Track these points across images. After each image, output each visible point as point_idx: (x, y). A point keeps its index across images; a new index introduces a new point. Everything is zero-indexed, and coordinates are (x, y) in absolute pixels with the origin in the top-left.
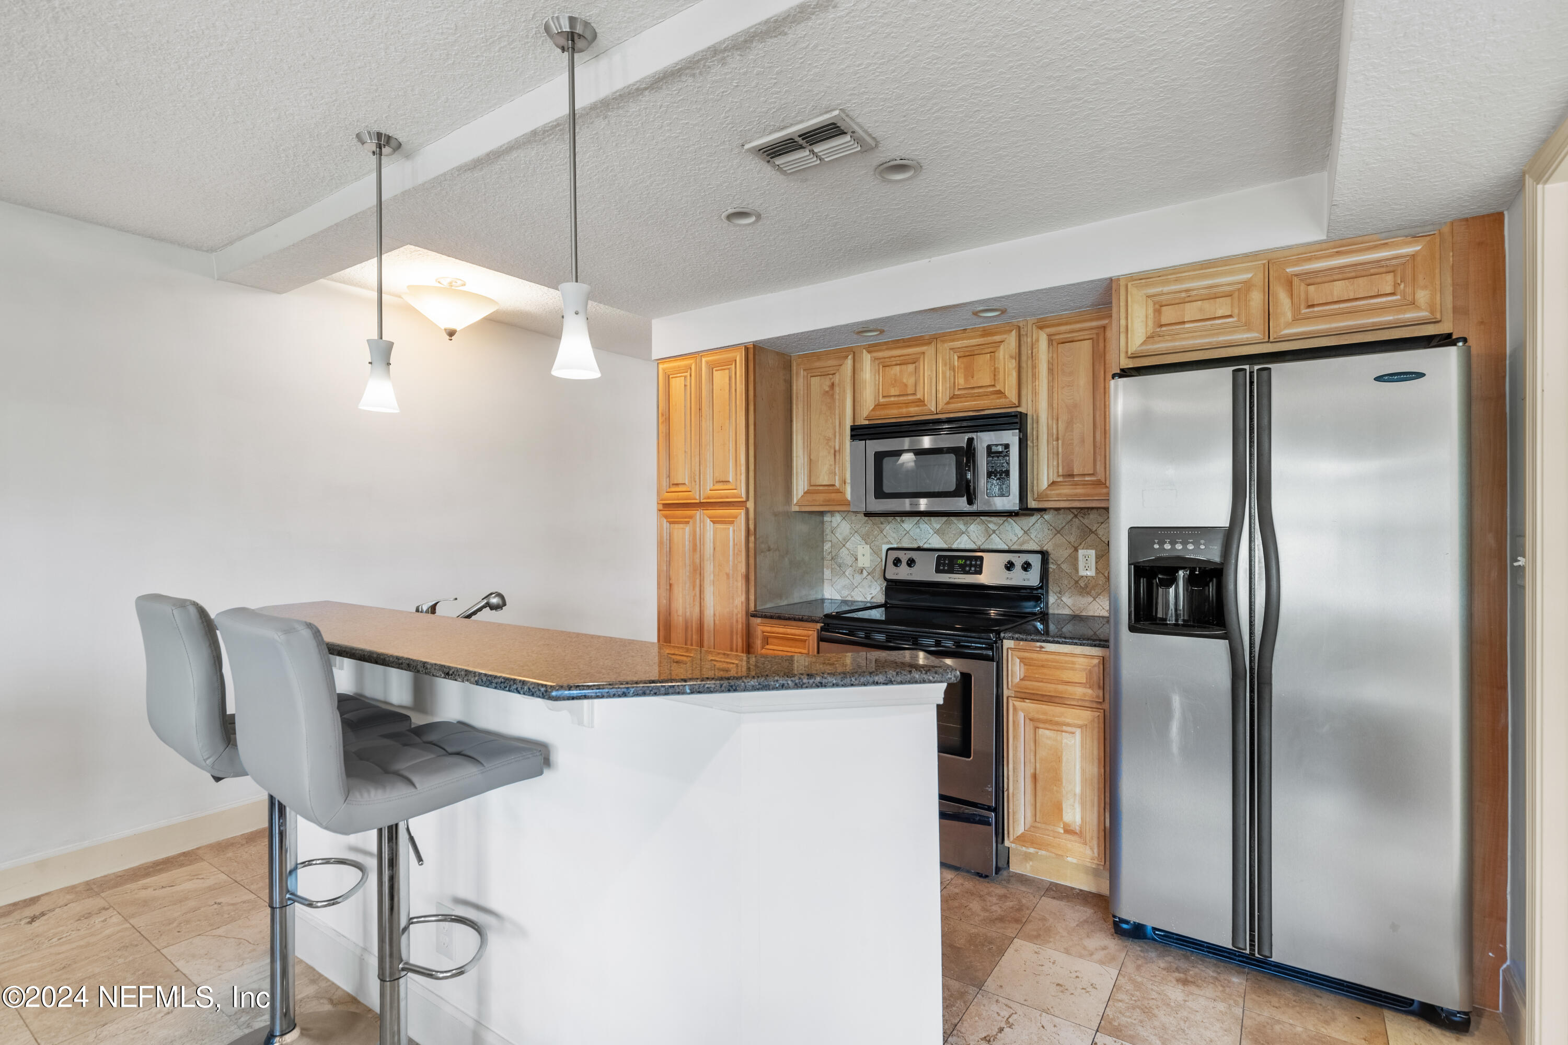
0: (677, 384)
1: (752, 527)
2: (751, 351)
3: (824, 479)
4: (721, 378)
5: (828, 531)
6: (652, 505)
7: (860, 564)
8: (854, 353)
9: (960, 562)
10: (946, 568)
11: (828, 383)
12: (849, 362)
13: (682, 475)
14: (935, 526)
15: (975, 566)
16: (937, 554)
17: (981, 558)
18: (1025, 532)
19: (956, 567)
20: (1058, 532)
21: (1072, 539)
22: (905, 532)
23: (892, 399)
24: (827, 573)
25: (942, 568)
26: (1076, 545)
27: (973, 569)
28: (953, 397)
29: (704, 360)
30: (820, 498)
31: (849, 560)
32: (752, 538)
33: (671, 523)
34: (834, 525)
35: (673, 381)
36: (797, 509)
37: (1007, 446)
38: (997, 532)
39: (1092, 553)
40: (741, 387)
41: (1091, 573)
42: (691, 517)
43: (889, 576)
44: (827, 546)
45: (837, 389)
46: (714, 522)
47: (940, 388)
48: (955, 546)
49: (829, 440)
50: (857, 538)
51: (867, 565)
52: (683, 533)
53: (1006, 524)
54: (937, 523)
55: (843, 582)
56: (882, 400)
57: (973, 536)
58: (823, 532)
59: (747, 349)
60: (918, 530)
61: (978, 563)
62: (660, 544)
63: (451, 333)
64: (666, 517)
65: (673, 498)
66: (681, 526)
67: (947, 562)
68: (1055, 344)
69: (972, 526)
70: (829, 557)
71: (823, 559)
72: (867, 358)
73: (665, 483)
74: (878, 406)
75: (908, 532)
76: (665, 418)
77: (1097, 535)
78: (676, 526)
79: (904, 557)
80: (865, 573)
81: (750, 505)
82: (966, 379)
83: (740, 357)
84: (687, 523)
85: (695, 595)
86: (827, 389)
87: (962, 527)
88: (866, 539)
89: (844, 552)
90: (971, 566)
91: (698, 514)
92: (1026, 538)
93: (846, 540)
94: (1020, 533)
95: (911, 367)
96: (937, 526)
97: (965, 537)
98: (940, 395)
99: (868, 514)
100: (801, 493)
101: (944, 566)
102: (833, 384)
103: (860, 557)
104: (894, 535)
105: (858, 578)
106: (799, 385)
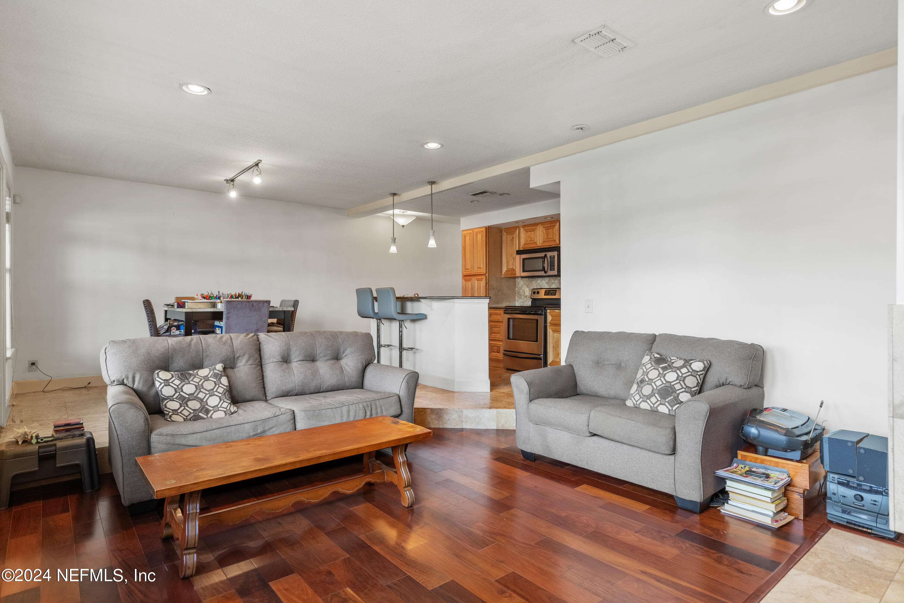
0: (467, 238)
1: (487, 281)
2: (487, 228)
3: (511, 267)
4: (479, 236)
5: (517, 284)
6: (461, 276)
7: (526, 295)
8: (519, 228)
9: (551, 292)
11: (512, 237)
12: (518, 230)
13: (469, 266)
15: (554, 293)
16: (545, 290)
17: (556, 291)
19: (550, 294)
23: (529, 242)
24: (517, 298)
28: (544, 241)
29: (475, 231)
30: (510, 273)
31: (523, 293)
32: (487, 285)
33: (465, 281)
34: (519, 282)
35: (466, 237)
36: (504, 276)
37: (554, 256)
40: (484, 239)
42: (471, 279)
43: (532, 297)
44: (517, 289)
45: (514, 239)
46: (477, 280)
47: (540, 239)
48: (551, 287)
49: (512, 254)
50: (525, 286)
51: (528, 295)
52: (469, 284)
54: (547, 280)
55: (521, 301)
56: (526, 242)
58: (515, 284)
59: (486, 228)
60: (540, 282)
62: (463, 288)
63: (403, 226)
64: (464, 279)
65: (466, 273)
66: (469, 282)
70: (517, 293)
71: (515, 293)
72: (522, 229)
73: (464, 269)
74: (525, 244)
75: (538, 283)
76: (464, 248)
78: (467, 282)
79: (537, 291)
80: (527, 297)
81: (487, 275)
82: (547, 236)
83: (484, 230)
84: (470, 281)
86: (512, 239)
87: (553, 281)
88: (528, 286)
89: (521, 290)
91: (473, 278)
93: (522, 287)
95: (533, 233)
96: (547, 281)
97: (554, 284)
98: (540, 241)
99: (522, 277)
100: (505, 271)
101: (547, 293)
102: (513, 237)
103: (526, 292)
104: (535, 285)
105: (525, 299)
106: (504, 237)
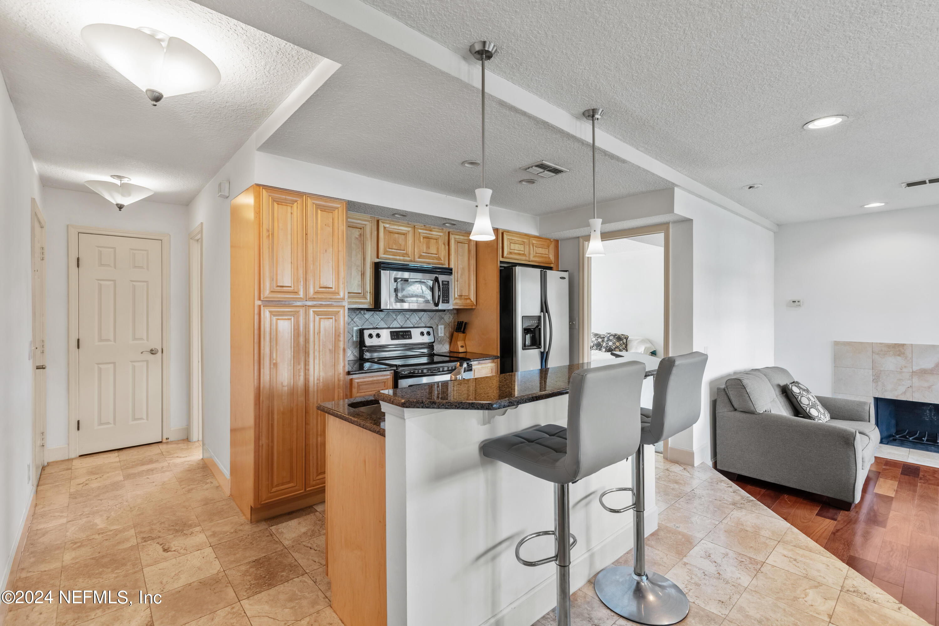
0: (282, 210)
3: (355, 289)
4: (325, 217)
9: (401, 333)
10: (395, 337)
11: (358, 233)
14: (382, 316)
15: (408, 335)
16: (389, 330)
17: (410, 331)
18: (420, 319)
19: (400, 337)
20: (432, 318)
21: (436, 322)
22: (366, 320)
25: (393, 337)
26: (437, 323)
27: (407, 336)
28: (421, 257)
30: (353, 300)
38: (409, 319)
39: (443, 326)
41: (443, 335)
43: (368, 344)
47: (416, 250)
49: (358, 266)
53: (413, 315)
57: (399, 321)
60: (373, 318)
61: (409, 333)
63: (156, 98)
67: (395, 334)
68: (456, 243)
69: (399, 316)
74: (386, 252)
75: (368, 320)
77: (444, 319)
79: (374, 332)
82: (426, 249)
85: (291, 369)
90: (406, 335)
92: (420, 321)
94: (418, 319)
95: (403, 237)
97: (395, 322)
98: (416, 254)
101: (394, 336)
